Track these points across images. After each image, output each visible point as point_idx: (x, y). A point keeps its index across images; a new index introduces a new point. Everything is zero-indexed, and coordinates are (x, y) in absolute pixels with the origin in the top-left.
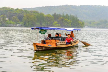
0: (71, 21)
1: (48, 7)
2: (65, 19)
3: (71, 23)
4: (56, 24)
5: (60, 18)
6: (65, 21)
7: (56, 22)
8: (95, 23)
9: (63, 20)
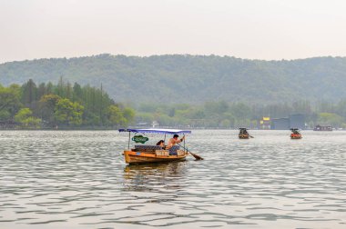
0: (82, 107)
1: (42, 61)
2: (61, 101)
3: (81, 114)
4: (28, 116)
5: (46, 96)
6: (59, 107)
7: (25, 111)
8: (186, 111)
9: (53, 102)
